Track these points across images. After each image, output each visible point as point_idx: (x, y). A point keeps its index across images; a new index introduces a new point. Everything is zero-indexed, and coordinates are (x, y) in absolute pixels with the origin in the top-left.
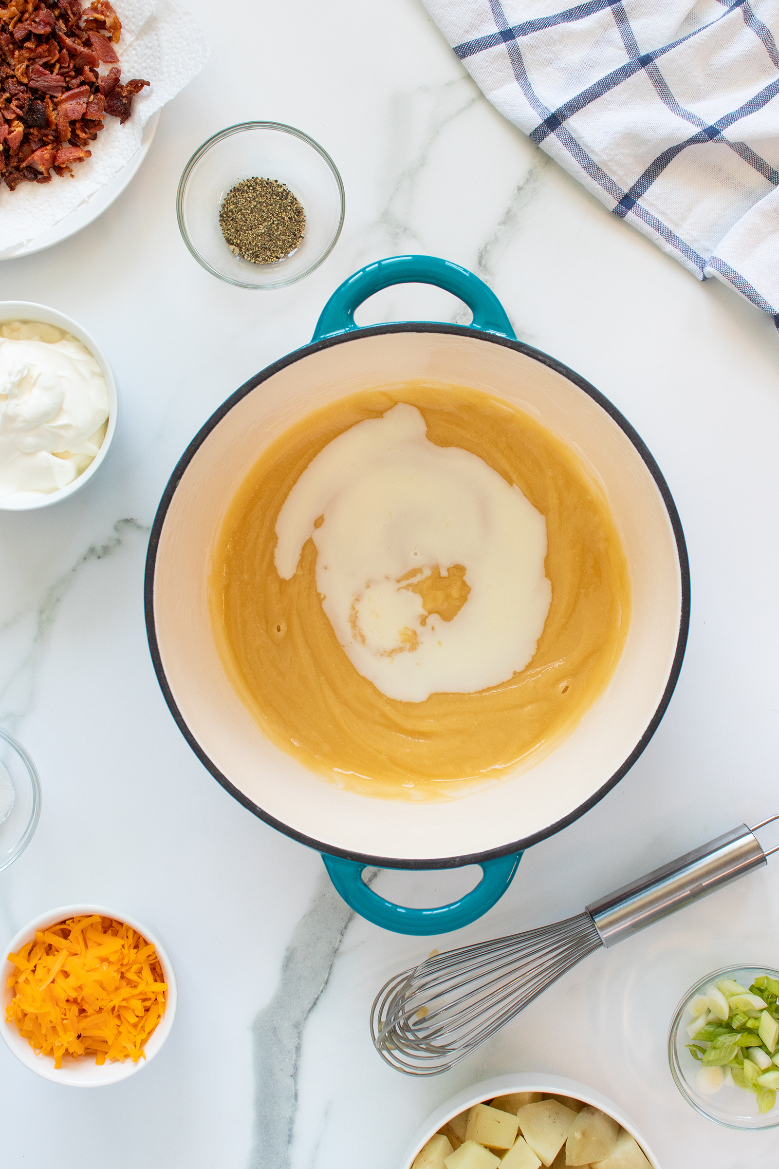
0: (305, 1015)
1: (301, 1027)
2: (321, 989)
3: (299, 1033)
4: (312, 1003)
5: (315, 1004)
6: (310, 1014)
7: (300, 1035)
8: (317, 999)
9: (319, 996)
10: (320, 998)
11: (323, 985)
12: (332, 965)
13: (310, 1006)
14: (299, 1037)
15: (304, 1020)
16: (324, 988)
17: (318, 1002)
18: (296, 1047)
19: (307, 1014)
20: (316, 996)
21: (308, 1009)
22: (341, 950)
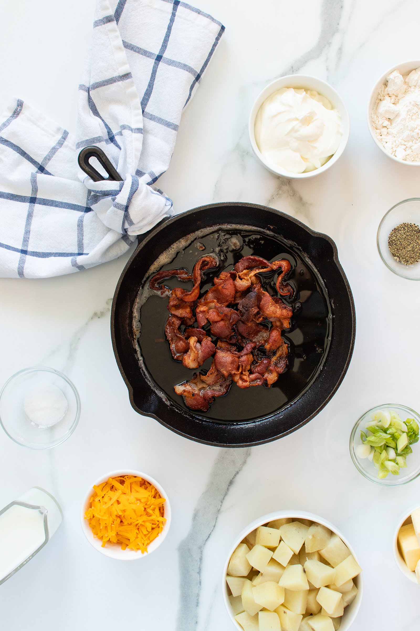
0: (204, 542)
1: (202, 548)
2: (212, 529)
3: (201, 551)
4: (208, 537)
5: (209, 537)
6: (206, 542)
7: (201, 552)
8: (210, 534)
9: (211, 533)
10: (211, 534)
11: (213, 527)
12: (217, 517)
13: (206, 538)
14: (201, 553)
15: (204, 545)
16: (213, 529)
17: (210, 536)
18: (200, 559)
19: (205, 542)
20: (210, 533)
21: (205, 540)
22: (221, 510)
